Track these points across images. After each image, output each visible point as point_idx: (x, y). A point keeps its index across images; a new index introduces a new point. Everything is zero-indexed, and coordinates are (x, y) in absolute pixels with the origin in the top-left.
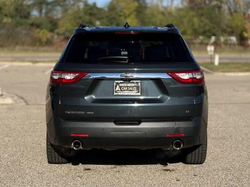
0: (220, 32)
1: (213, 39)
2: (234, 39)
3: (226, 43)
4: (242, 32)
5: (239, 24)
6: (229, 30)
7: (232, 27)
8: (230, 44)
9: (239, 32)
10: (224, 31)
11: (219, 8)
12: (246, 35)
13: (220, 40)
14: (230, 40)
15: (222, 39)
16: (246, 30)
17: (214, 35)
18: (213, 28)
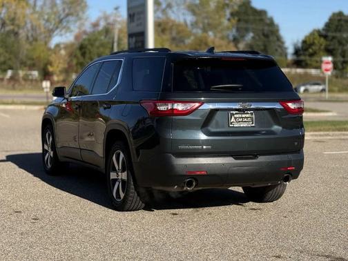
0: (18, 65)
1: (9, 73)
2: (35, 74)
3: (26, 79)
4: (46, 65)
5: (42, 55)
6: (29, 62)
7: (33, 59)
8: (32, 80)
9: (42, 66)
10: (23, 64)
11: (16, 34)
12: (50, 69)
13: (18, 74)
14: (31, 75)
15: (21, 73)
16: (51, 64)
17: (11, 68)
18: (10, 59)
